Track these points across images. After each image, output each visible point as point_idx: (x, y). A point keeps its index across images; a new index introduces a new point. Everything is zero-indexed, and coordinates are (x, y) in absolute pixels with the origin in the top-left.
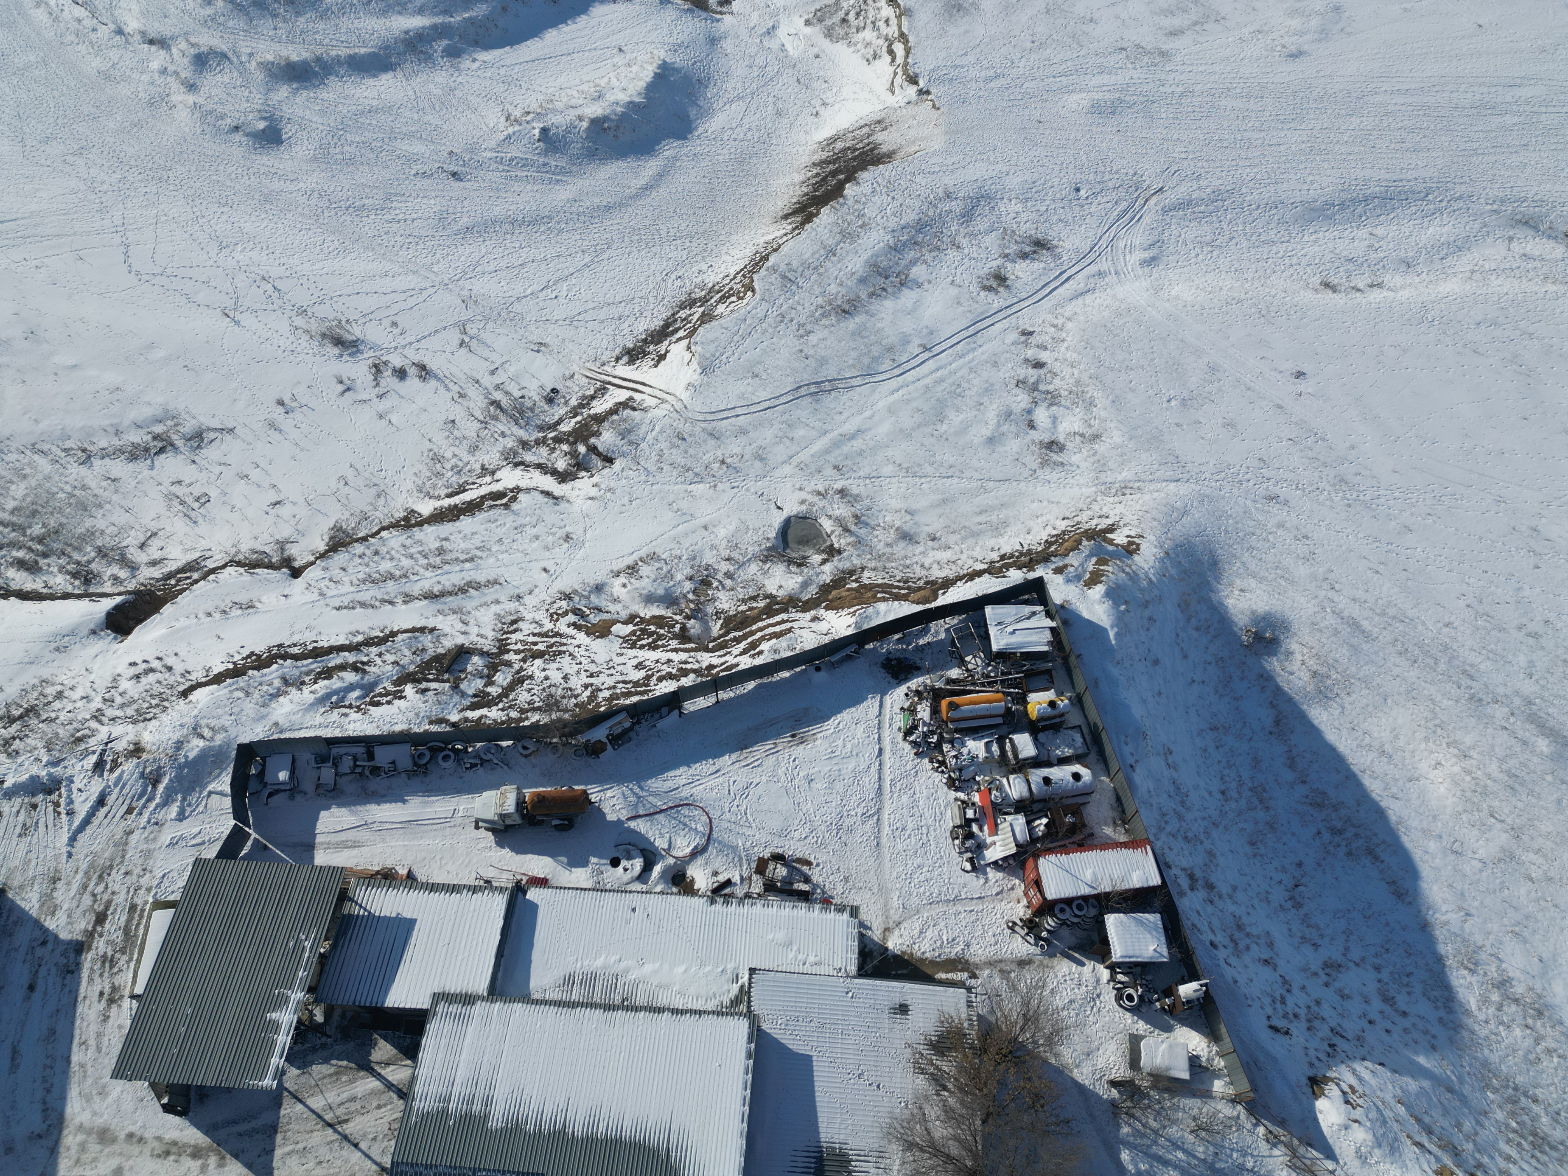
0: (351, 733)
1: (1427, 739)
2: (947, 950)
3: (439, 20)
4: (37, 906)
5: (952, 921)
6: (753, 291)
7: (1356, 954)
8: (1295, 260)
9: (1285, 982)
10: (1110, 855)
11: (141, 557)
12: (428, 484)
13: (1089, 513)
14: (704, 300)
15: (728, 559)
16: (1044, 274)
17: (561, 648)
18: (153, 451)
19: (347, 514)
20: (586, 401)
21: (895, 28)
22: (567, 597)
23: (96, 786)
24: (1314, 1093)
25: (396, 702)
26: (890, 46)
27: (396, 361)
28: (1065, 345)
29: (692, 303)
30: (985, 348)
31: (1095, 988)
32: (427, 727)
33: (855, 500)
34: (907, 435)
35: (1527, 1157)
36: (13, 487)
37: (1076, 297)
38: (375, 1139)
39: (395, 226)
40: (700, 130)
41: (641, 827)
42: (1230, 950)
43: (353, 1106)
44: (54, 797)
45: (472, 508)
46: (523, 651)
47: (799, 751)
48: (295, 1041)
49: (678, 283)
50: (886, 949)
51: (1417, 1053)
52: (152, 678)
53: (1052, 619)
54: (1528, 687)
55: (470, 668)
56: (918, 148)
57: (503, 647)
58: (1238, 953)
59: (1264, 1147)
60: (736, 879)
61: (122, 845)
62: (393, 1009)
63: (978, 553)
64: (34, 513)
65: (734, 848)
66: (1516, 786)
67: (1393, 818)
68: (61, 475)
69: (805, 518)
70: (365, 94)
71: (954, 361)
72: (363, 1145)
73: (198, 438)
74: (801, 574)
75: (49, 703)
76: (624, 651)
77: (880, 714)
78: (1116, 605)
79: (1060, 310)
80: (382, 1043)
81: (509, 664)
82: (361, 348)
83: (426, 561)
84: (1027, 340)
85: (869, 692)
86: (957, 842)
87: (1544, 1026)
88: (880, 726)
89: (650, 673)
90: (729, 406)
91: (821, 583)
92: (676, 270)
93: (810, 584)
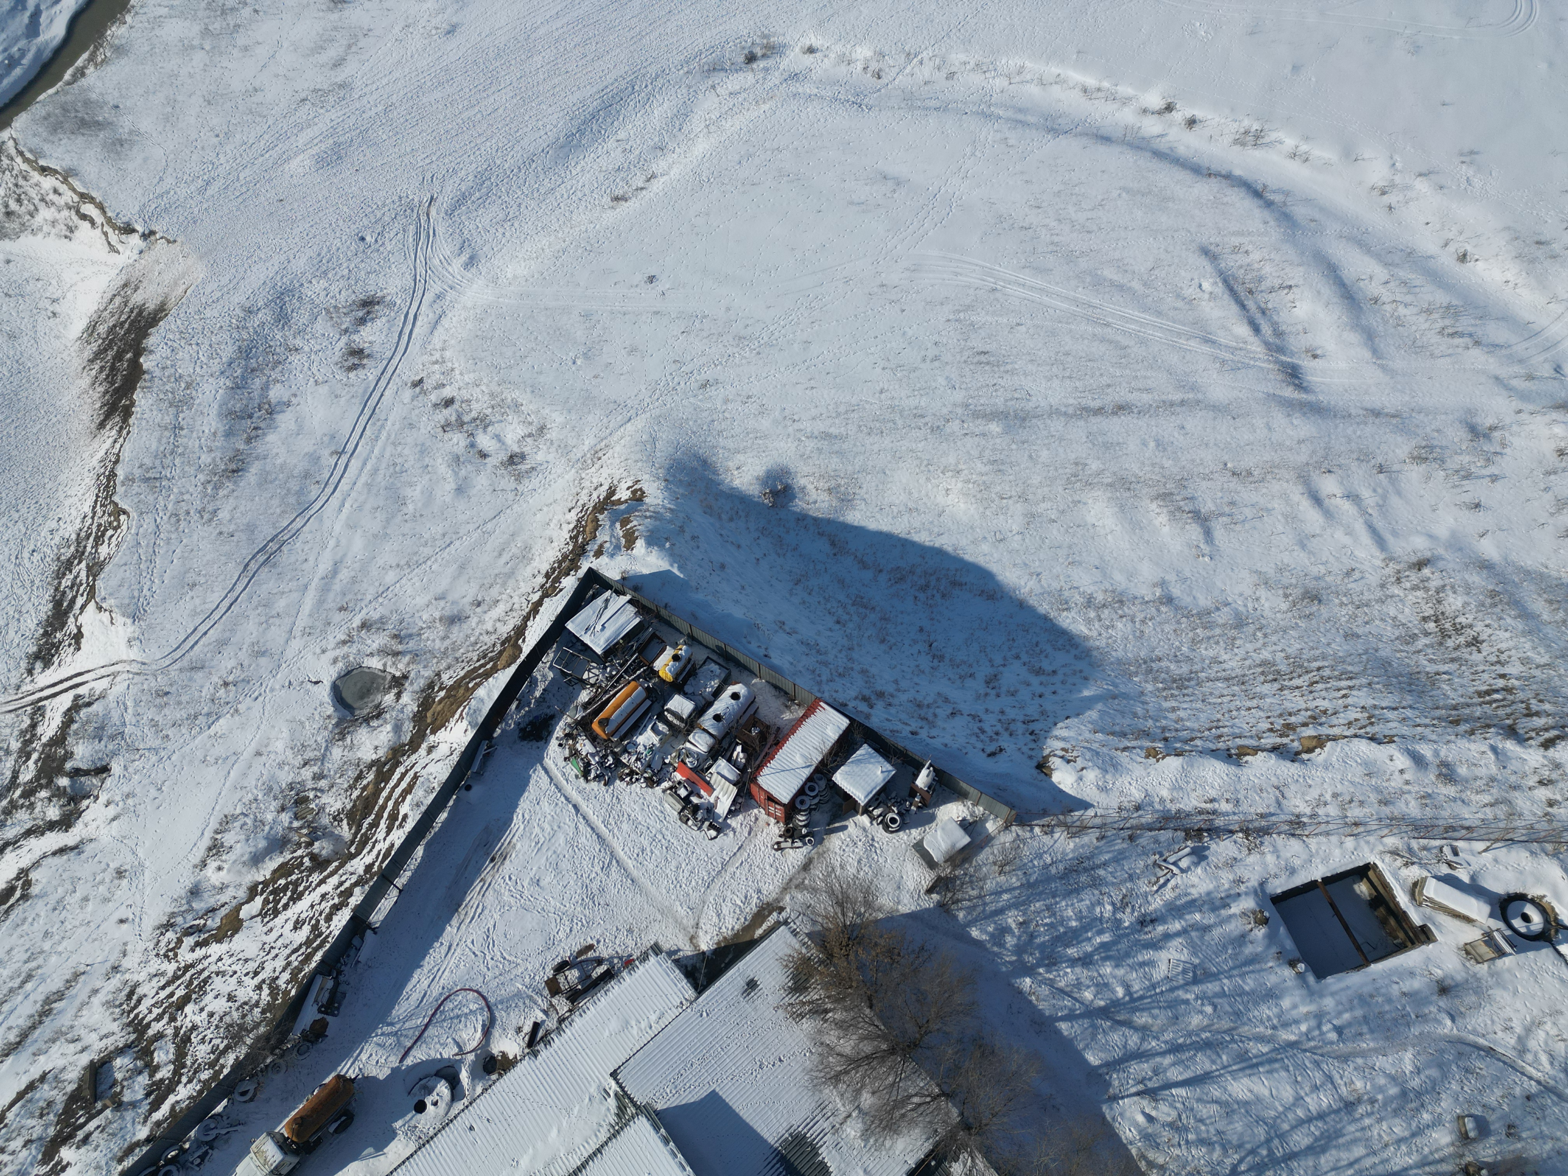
1: (928, 479)
2: (748, 910)
5: (734, 884)
6: (125, 512)
7: (998, 660)
8: (579, 194)
9: (974, 717)
10: (802, 732)
13: (585, 491)
14: (79, 554)
15: (305, 764)
16: (392, 326)
17: (203, 977)
20: (29, 735)
21: (70, 193)
22: (168, 926)
24: (1046, 774)
26: (78, 212)
28: (457, 372)
29: (68, 565)
30: (391, 419)
31: (867, 836)
32: (120, 1168)
33: (383, 623)
34: (381, 537)
35: (1181, 698)
37: (435, 327)
41: (419, 1055)
42: (926, 727)
46: (164, 1012)
47: (508, 867)
49: (37, 557)
50: (704, 953)
51: (1080, 691)
53: (624, 594)
54: (959, 396)
55: (119, 1076)
56: (184, 287)
57: (139, 1027)
58: (932, 725)
59: (1046, 839)
60: (540, 1016)
63: (525, 588)
65: (518, 995)
66: (1001, 467)
67: (950, 549)
69: (349, 673)
71: (373, 447)
74: (386, 722)
76: (271, 924)
77: (551, 779)
78: (661, 547)
79: (430, 347)
81: (160, 1036)
84: (422, 389)
85: (528, 769)
86: (690, 823)
87: (1129, 608)
88: (559, 788)
89: (313, 922)
90: (189, 631)
91: (411, 715)
92: (23, 547)
93: (402, 724)
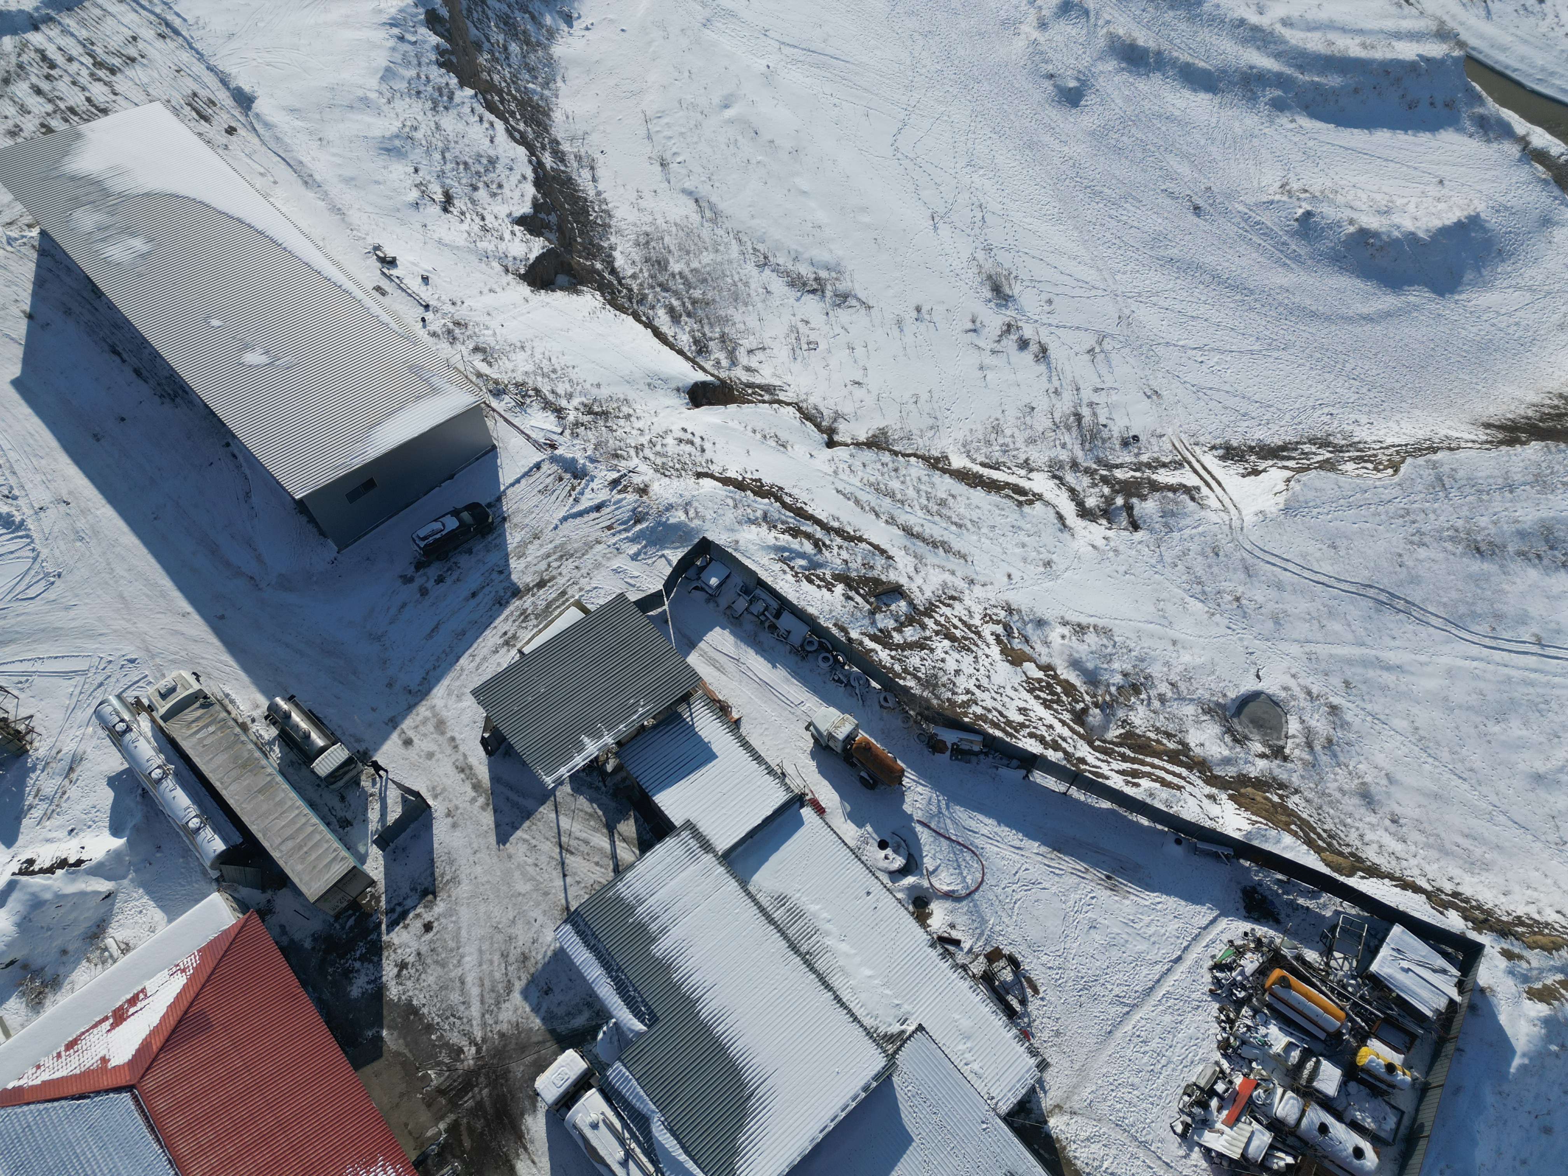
0: (778, 588)
3: (1288, 71)
4: (515, 545)
5: (1125, 1158)
6: (1396, 471)
11: (743, 358)
12: (975, 445)
14: (1339, 449)
15: (1172, 684)
17: (972, 647)
18: (808, 288)
19: (899, 426)
20: (1157, 464)
22: (1010, 610)
23: (603, 495)
25: (824, 590)
27: (1028, 332)
29: (1324, 443)
32: (830, 626)
33: (1342, 726)
36: (705, 254)
38: (578, 882)
39: (1114, 223)
40: (1464, 296)
41: (924, 836)
43: (584, 848)
44: (576, 482)
45: (993, 486)
46: (942, 625)
47: (1104, 894)
48: (585, 769)
49: (1326, 419)
50: (1046, 1122)
52: (688, 448)
53: (1461, 993)
55: (893, 607)
57: (929, 610)
60: (966, 946)
61: (589, 546)
62: (656, 805)
63: (1432, 870)
64: (704, 281)
65: (984, 921)
68: (740, 265)
69: (1277, 704)
70: (1174, 101)
72: (569, 880)
73: (843, 298)
74: (1231, 749)
75: (618, 417)
76: (1021, 689)
77: (1205, 928)
80: (632, 822)
81: (924, 627)
82: (1010, 304)
83: (926, 502)
85: (1211, 901)
86: (1186, 1098)
88: (1196, 938)
89: (1027, 723)
90: (1284, 556)
91: (1244, 772)
92: (1333, 406)
93: (1232, 765)
